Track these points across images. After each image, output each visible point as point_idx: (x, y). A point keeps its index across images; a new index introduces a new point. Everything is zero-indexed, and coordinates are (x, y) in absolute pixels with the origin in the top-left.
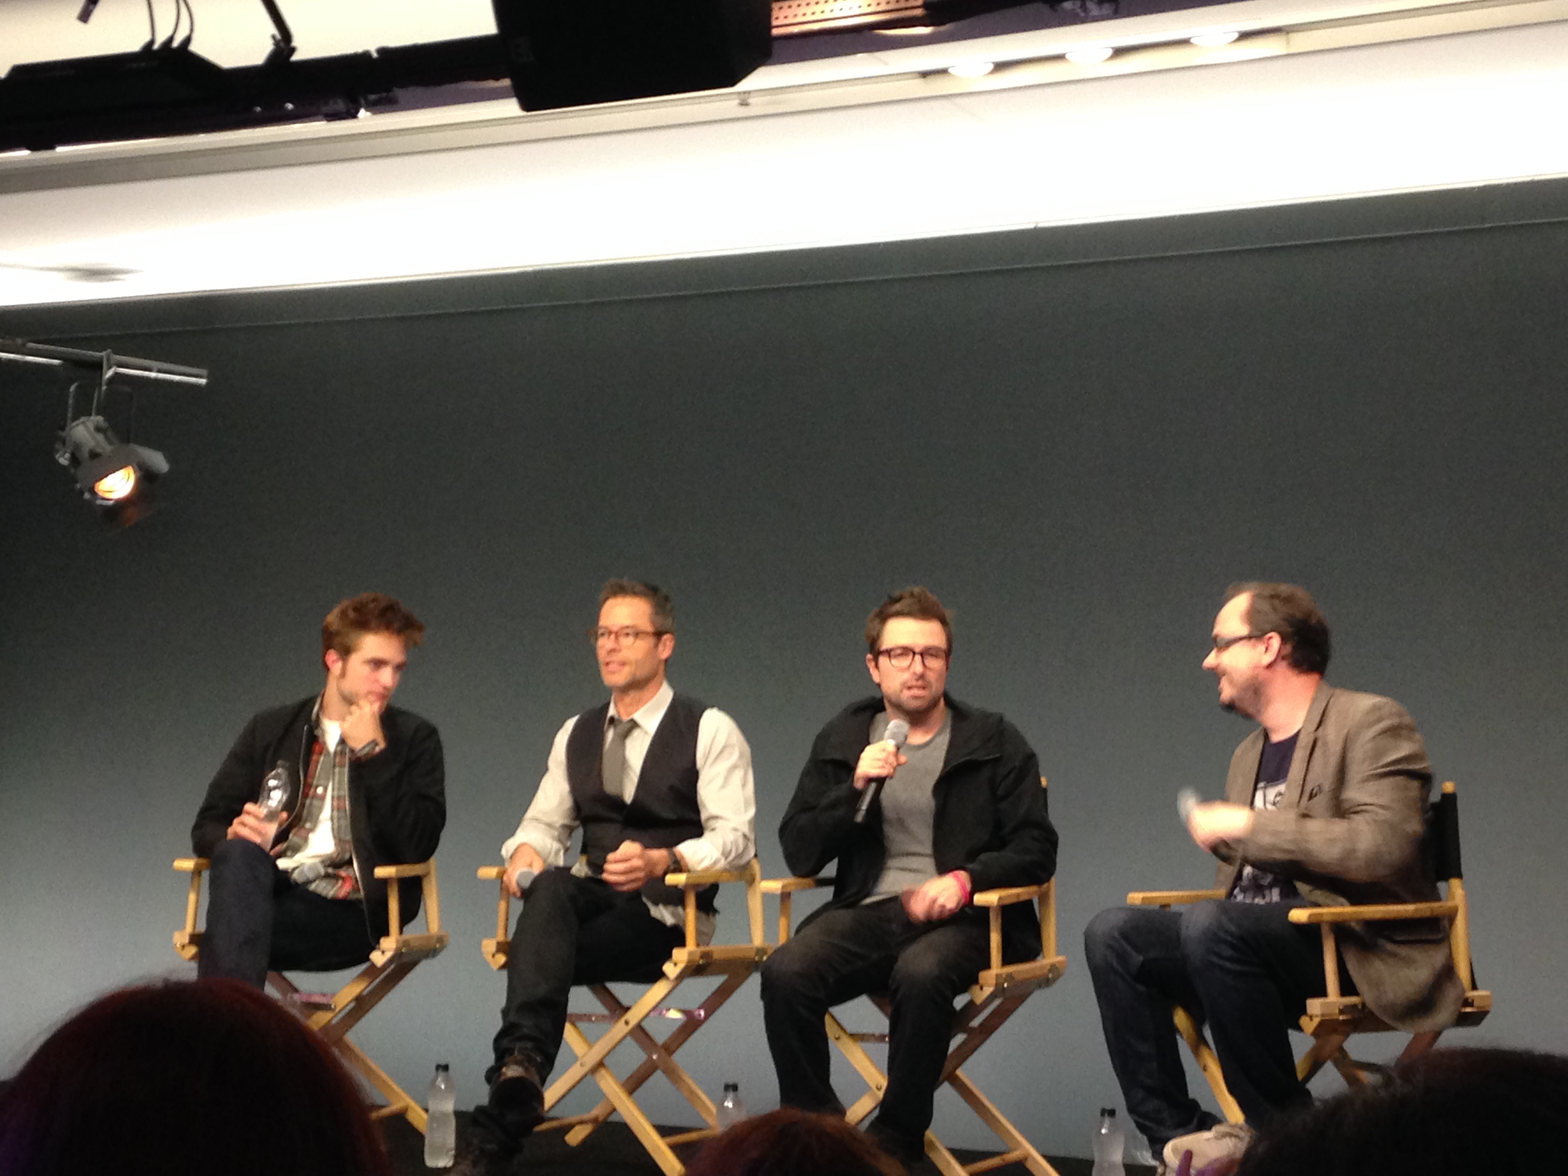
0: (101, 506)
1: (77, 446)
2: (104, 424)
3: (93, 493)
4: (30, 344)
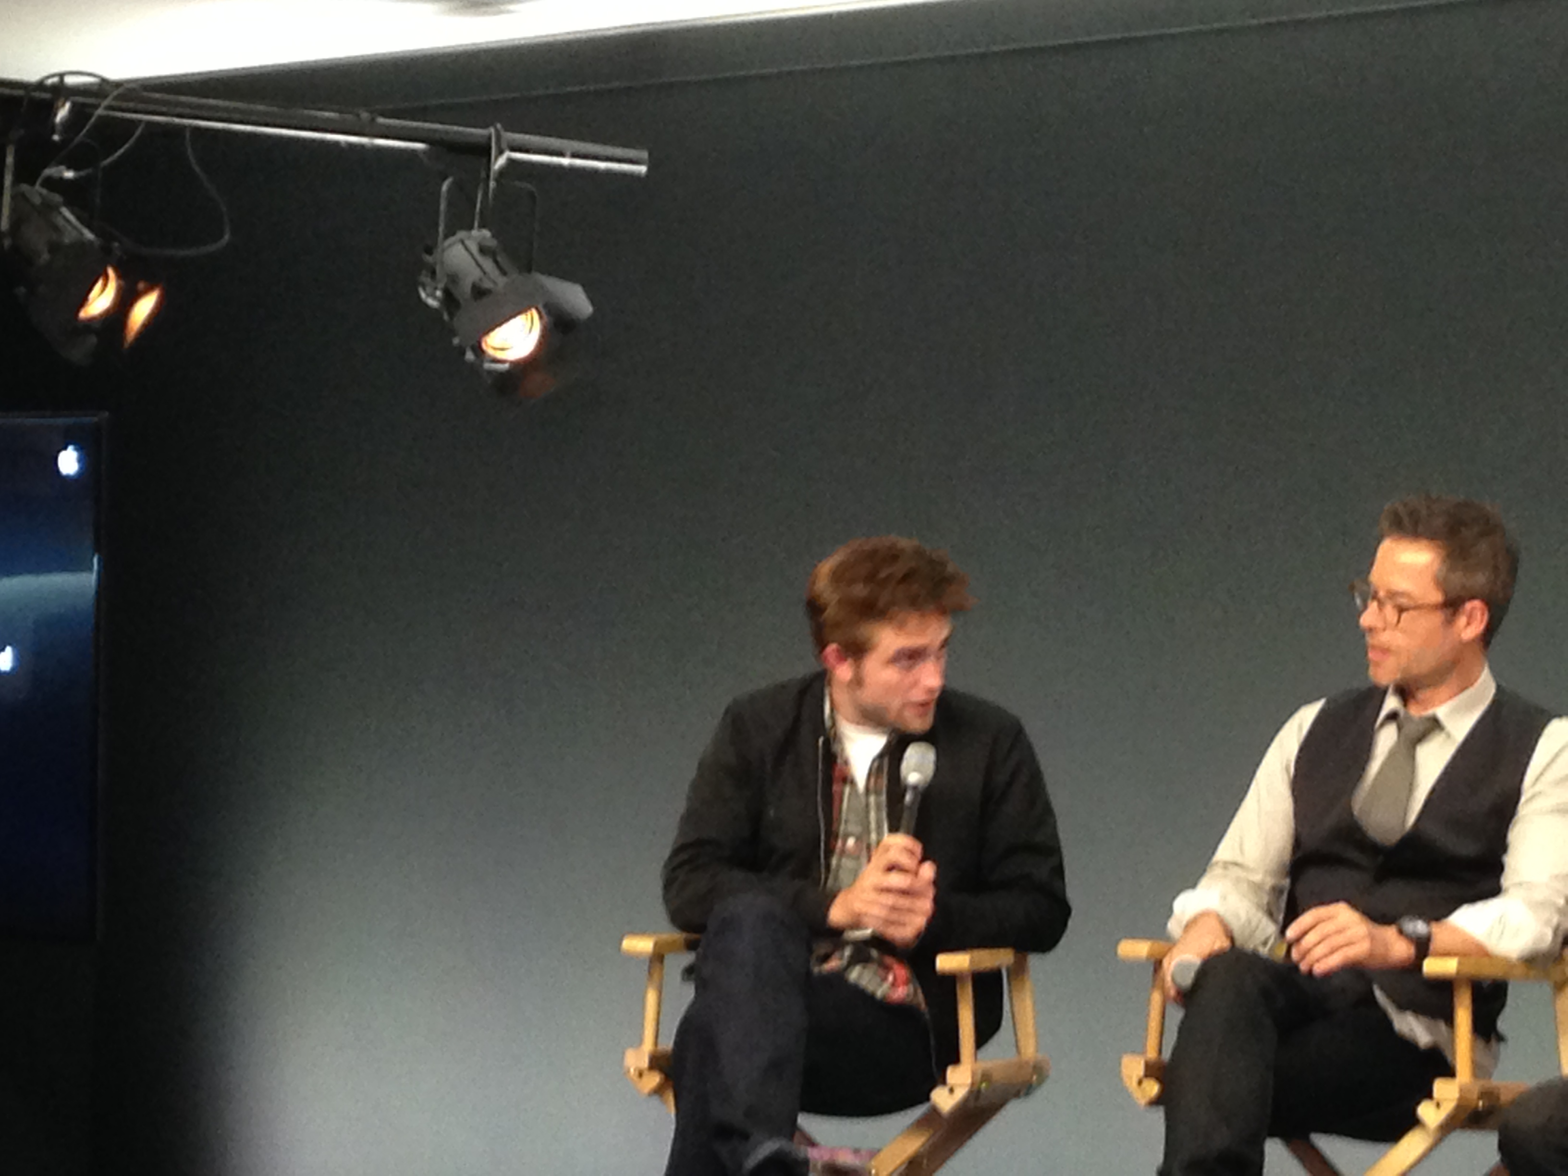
0: (490, 372)
1: (454, 278)
2: (493, 243)
3: (479, 351)
4: (381, 120)
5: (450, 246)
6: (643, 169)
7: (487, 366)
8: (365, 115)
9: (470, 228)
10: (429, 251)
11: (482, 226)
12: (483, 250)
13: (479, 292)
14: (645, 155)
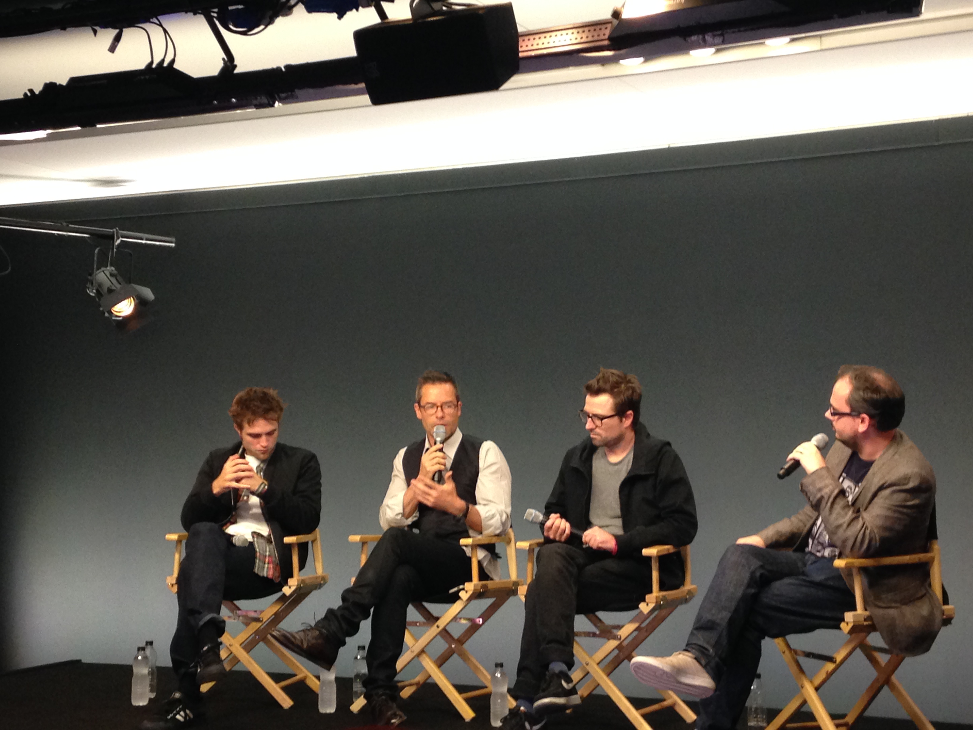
0: (114, 320)
1: (100, 285)
2: (115, 272)
3: (110, 313)
4: (70, 226)
5: (99, 273)
6: (173, 245)
7: (113, 318)
8: (65, 224)
9: (107, 266)
10: (91, 275)
11: (111, 265)
12: (112, 275)
13: (110, 291)
14: (174, 240)
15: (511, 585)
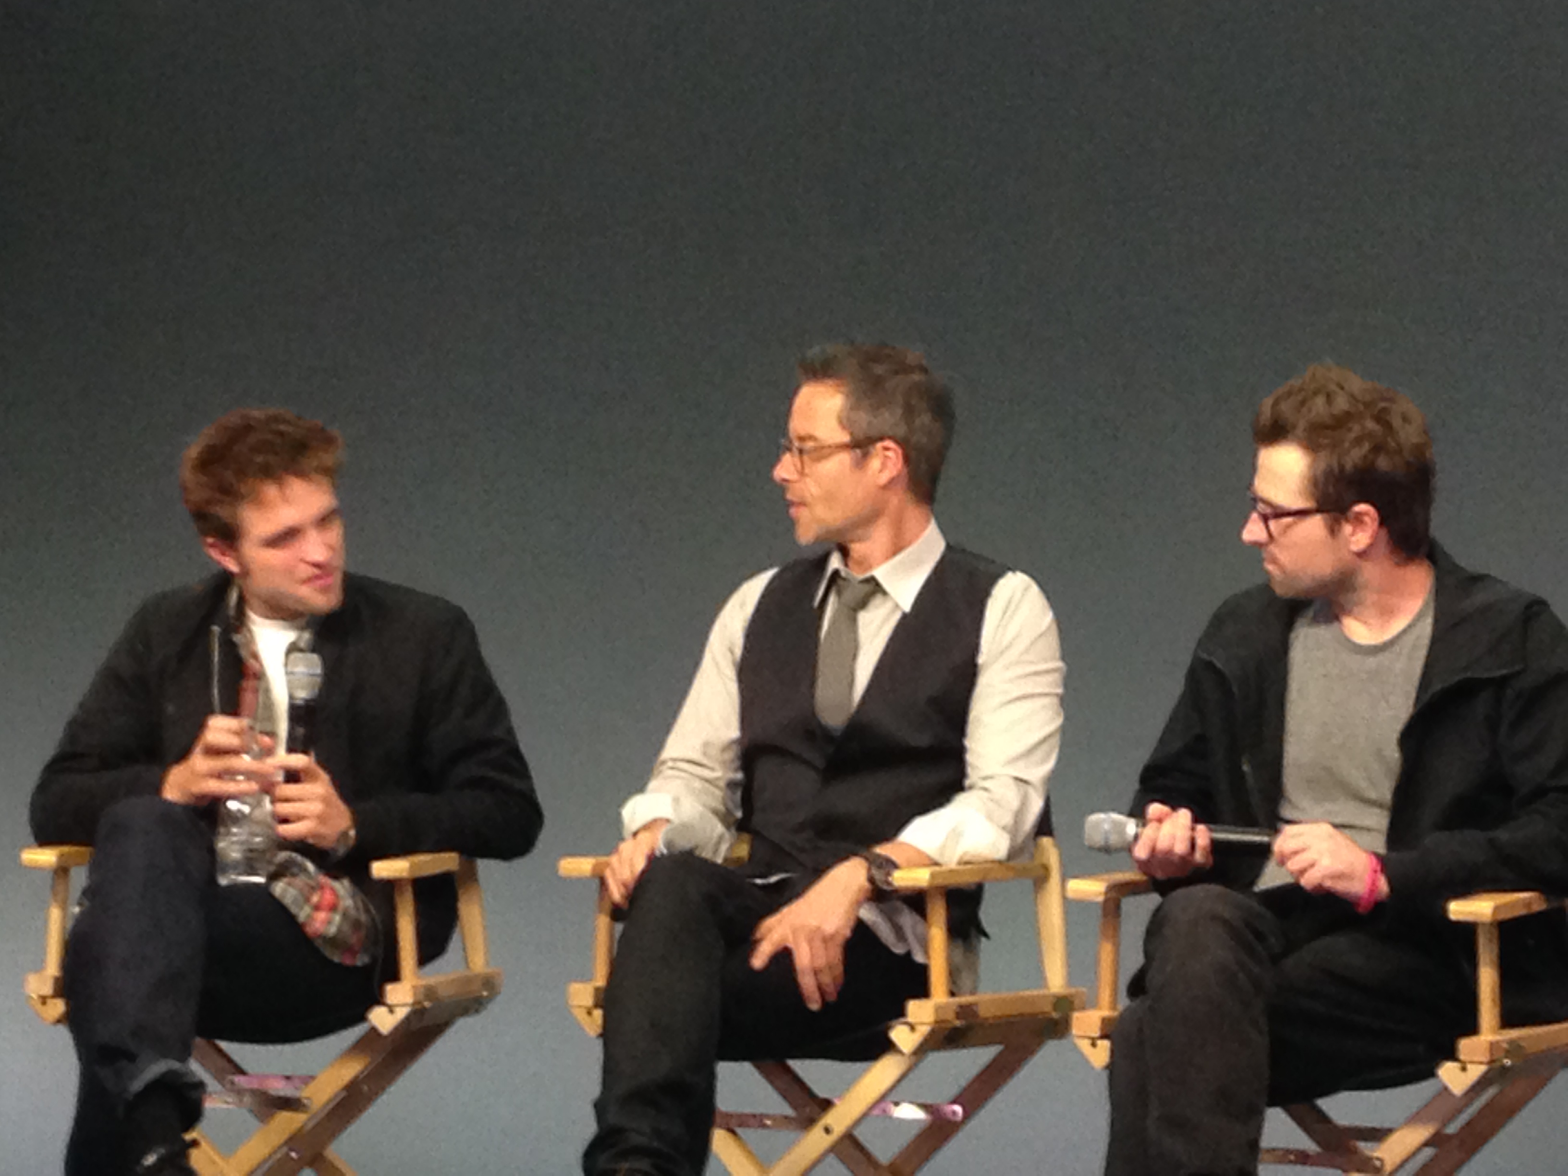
15: (1048, 1008)
